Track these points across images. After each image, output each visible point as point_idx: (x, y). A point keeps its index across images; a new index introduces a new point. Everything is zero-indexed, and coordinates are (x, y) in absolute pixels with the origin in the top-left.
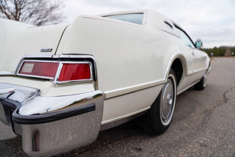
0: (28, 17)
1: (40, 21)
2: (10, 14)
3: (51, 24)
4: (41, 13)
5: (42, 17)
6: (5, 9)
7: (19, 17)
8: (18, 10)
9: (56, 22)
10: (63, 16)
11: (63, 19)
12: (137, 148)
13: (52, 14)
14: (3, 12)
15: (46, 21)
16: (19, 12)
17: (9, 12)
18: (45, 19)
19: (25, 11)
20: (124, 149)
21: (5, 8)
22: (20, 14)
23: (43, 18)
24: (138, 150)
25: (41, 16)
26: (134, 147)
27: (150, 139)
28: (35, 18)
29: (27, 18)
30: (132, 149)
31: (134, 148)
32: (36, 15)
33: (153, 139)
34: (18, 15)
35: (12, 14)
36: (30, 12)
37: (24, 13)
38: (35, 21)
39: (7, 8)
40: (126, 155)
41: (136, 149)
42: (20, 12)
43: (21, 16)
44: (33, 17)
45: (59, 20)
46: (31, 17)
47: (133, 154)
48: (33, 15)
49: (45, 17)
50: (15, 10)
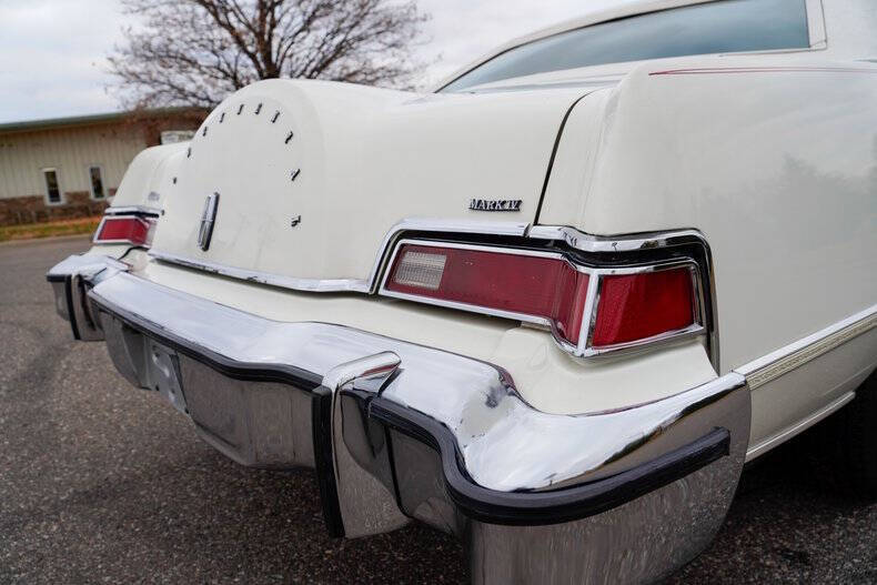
0: (301, 31)
1: (338, 39)
2: (241, 27)
3: (380, 46)
4: (341, 10)
5: (346, 24)
6: (226, 14)
7: (270, 36)
8: (265, 11)
9: (396, 37)
10: (420, 14)
11: (420, 25)
12: (788, 550)
13: (381, 11)
14: (221, 24)
15: (360, 39)
16: (268, 19)
17: (240, 21)
18: (356, 32)
19: (287, 11)
20: (734, 551)
21: (228, 8)
22: (273, 25)
23: (352, 27)
24: (792, 558)
25: (342, 21)
26: (776, 546)
27: (836, 516)
28: (322, 33)
29: (297, 34)
30: (766, 553)
31: (775, 550)
32: (325, 20)
33: (851, 515)
34: (268, 27)
35: (249, 26)
36: (304, 13)
37: (286, 19)
38: (324, 43)
39: (232, 10)
40: (746, 577)
41: (784, 552)
42: (273, 16)
43: (278, 31)
44: (316, 29)
45: (407, 31)
46: (309, 31)
47: (778, 576)
48: (316, 23)
49: (357, 23)
50: (258, 14)
